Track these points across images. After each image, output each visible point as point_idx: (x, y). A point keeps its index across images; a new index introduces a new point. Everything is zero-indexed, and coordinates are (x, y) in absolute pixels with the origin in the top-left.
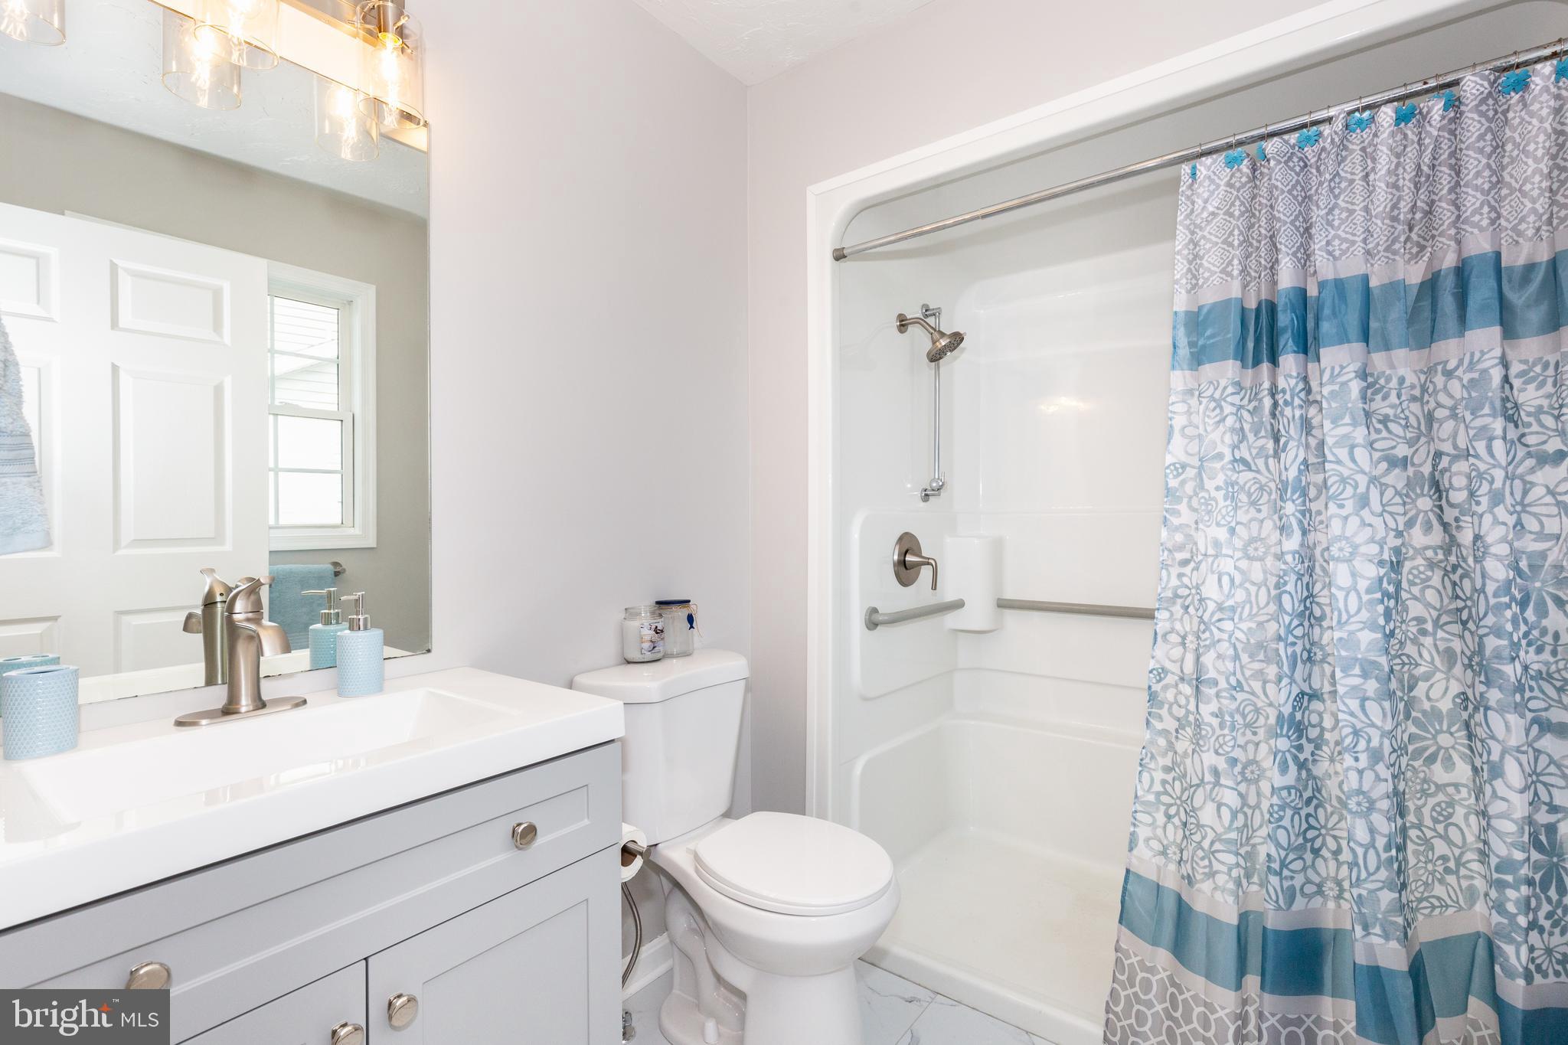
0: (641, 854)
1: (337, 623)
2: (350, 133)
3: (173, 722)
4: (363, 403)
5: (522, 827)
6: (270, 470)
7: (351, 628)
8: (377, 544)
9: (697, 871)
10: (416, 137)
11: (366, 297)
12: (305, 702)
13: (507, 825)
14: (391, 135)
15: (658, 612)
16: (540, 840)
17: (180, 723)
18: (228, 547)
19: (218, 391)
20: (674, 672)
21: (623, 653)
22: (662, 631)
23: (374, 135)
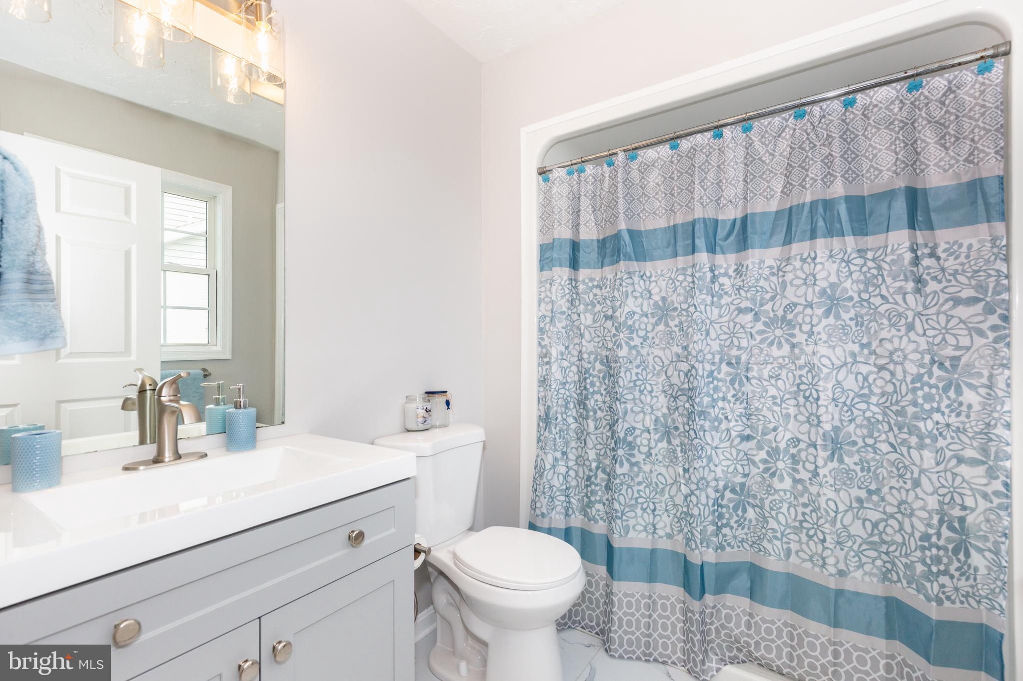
0: (424, 552)
1: (224, 404)
2: (233, 86)
3: (121, 468)
4: (222, 262)
5: (355, 533)
6: (162, 307)
7: (236, 407)
8: (232, 356)
9: (455, 564)
10: (276, 94)
11: (225, 194)
12: (206, 455)
13: (346, 532)
15: (427, 398)
16: (366, 542)
17: (126, 469)
18: (133, 357)
19: (128, 254)
20: (439, 436)
21: (404, 425)
22: (430, 411)
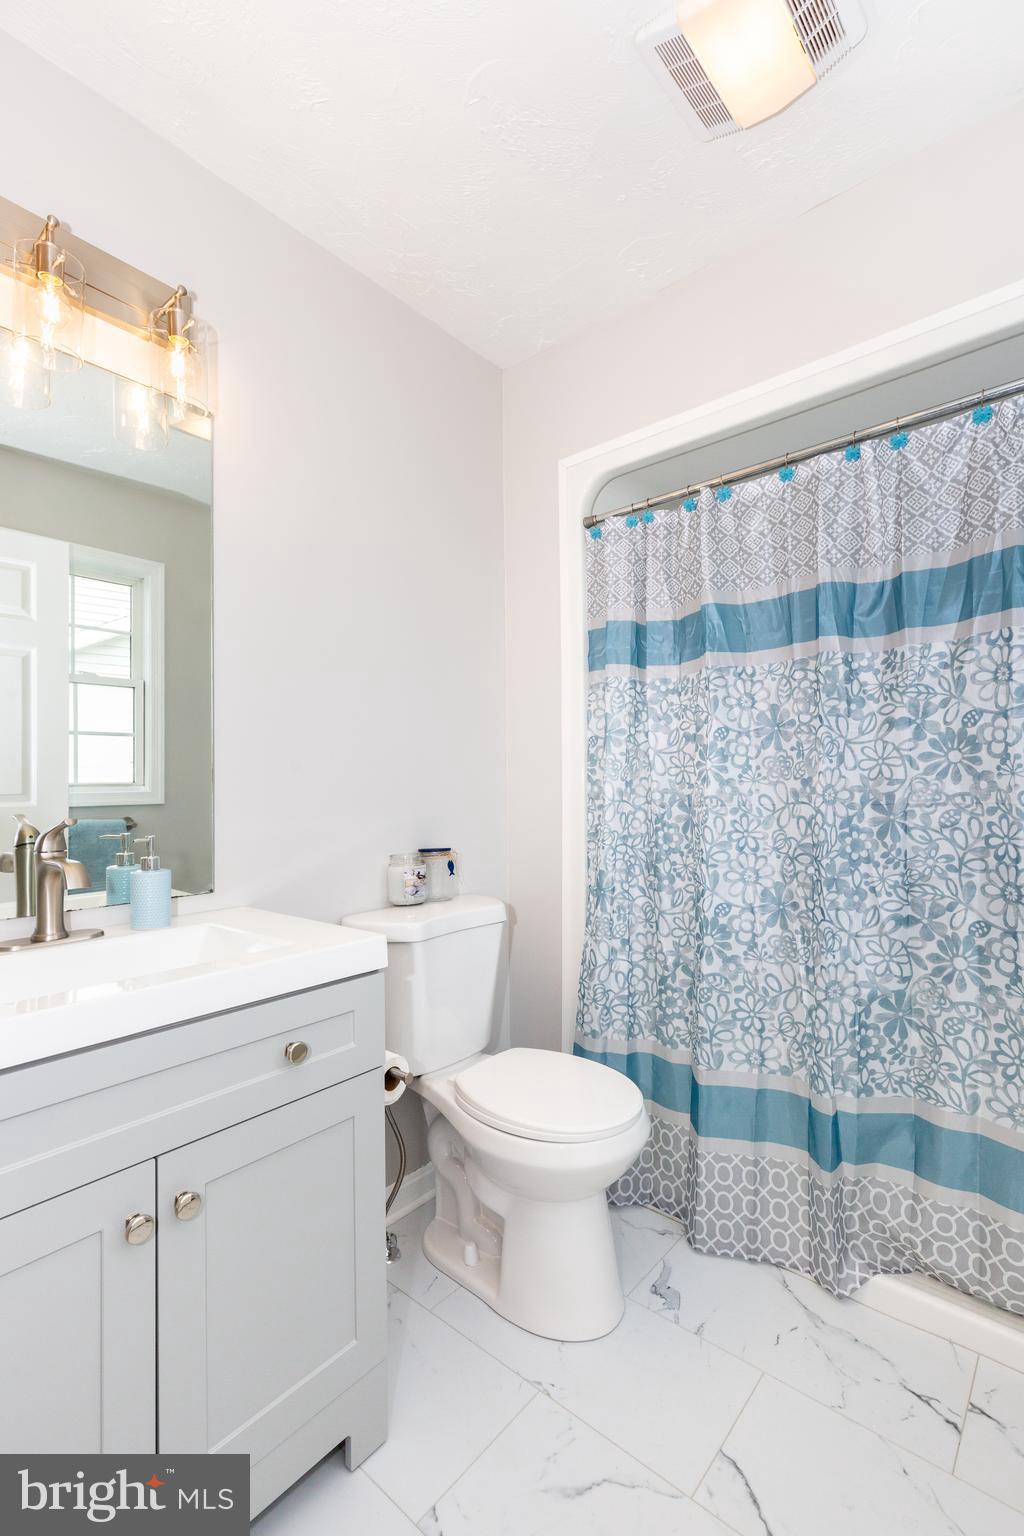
0: (403, 1079)
1: (131, 865)
2: (143, 426)
4: (152, 672)
6: (71, 733)
7: (143, 869)
8: (166, 800)
9: (457, 1100)
10: (201, 427)
11: (156, 575)
12: (103, 934)
13: (280, 1045)
14: (180, 428)
15: (420, 859)
16: (311, 1060)
18: (33, 802)
19: (26, 661)
20: (434, 913)
21: (388, 898)
22: (424, 877)
23: (164, 426)
